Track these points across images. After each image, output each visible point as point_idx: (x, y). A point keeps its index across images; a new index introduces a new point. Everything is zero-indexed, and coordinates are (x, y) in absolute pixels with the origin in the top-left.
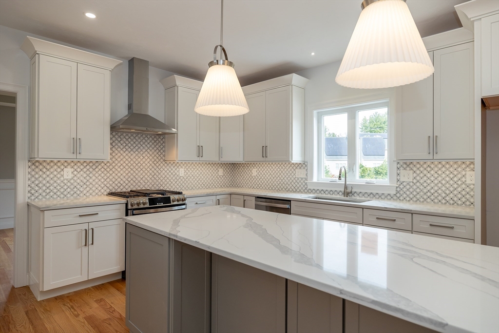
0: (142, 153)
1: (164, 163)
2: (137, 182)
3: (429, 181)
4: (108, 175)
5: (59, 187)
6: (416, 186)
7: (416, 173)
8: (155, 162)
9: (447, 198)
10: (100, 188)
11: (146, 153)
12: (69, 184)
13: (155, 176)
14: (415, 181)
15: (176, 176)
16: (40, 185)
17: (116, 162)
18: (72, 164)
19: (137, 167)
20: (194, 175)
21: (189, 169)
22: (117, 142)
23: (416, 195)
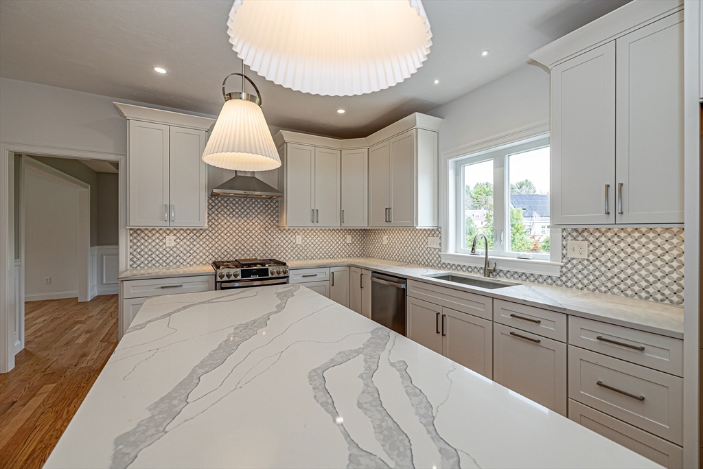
0: (251, 219)
1: (277, 229)
2: (245, 250)
3: (616, 260)
4: (214, 243)
5: (161, 256)
6: (594, 266)
7: (594, 246)
8: (267, 229)
9: (651, 290)
10: (204, 257)
11: (256, 218)
12: (171, 252)
13: (267, 244)
14: (591, 258)
15: (292, 244)
16: (142, 253)
17: (223, 229)
18: (175, 232)
19: (245, 234)
20: (314, 243)
21: (308, 236)
22: (222, 207)
23: (594, 280)
